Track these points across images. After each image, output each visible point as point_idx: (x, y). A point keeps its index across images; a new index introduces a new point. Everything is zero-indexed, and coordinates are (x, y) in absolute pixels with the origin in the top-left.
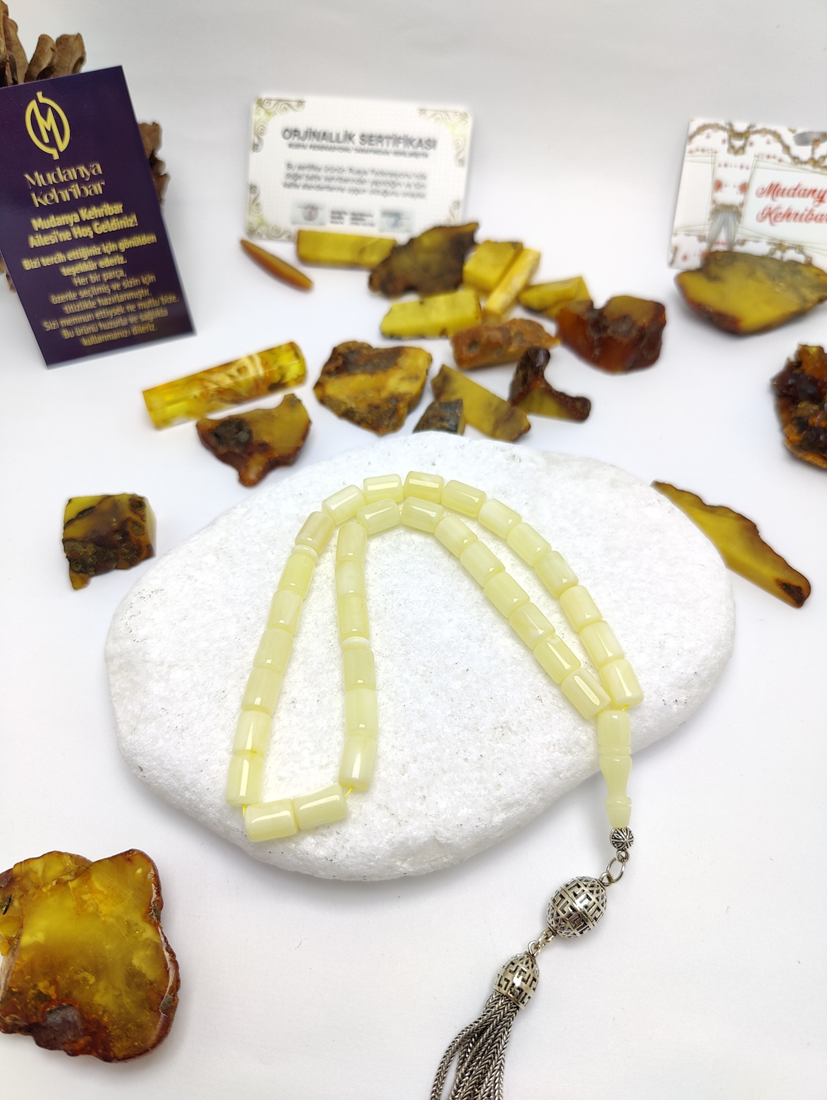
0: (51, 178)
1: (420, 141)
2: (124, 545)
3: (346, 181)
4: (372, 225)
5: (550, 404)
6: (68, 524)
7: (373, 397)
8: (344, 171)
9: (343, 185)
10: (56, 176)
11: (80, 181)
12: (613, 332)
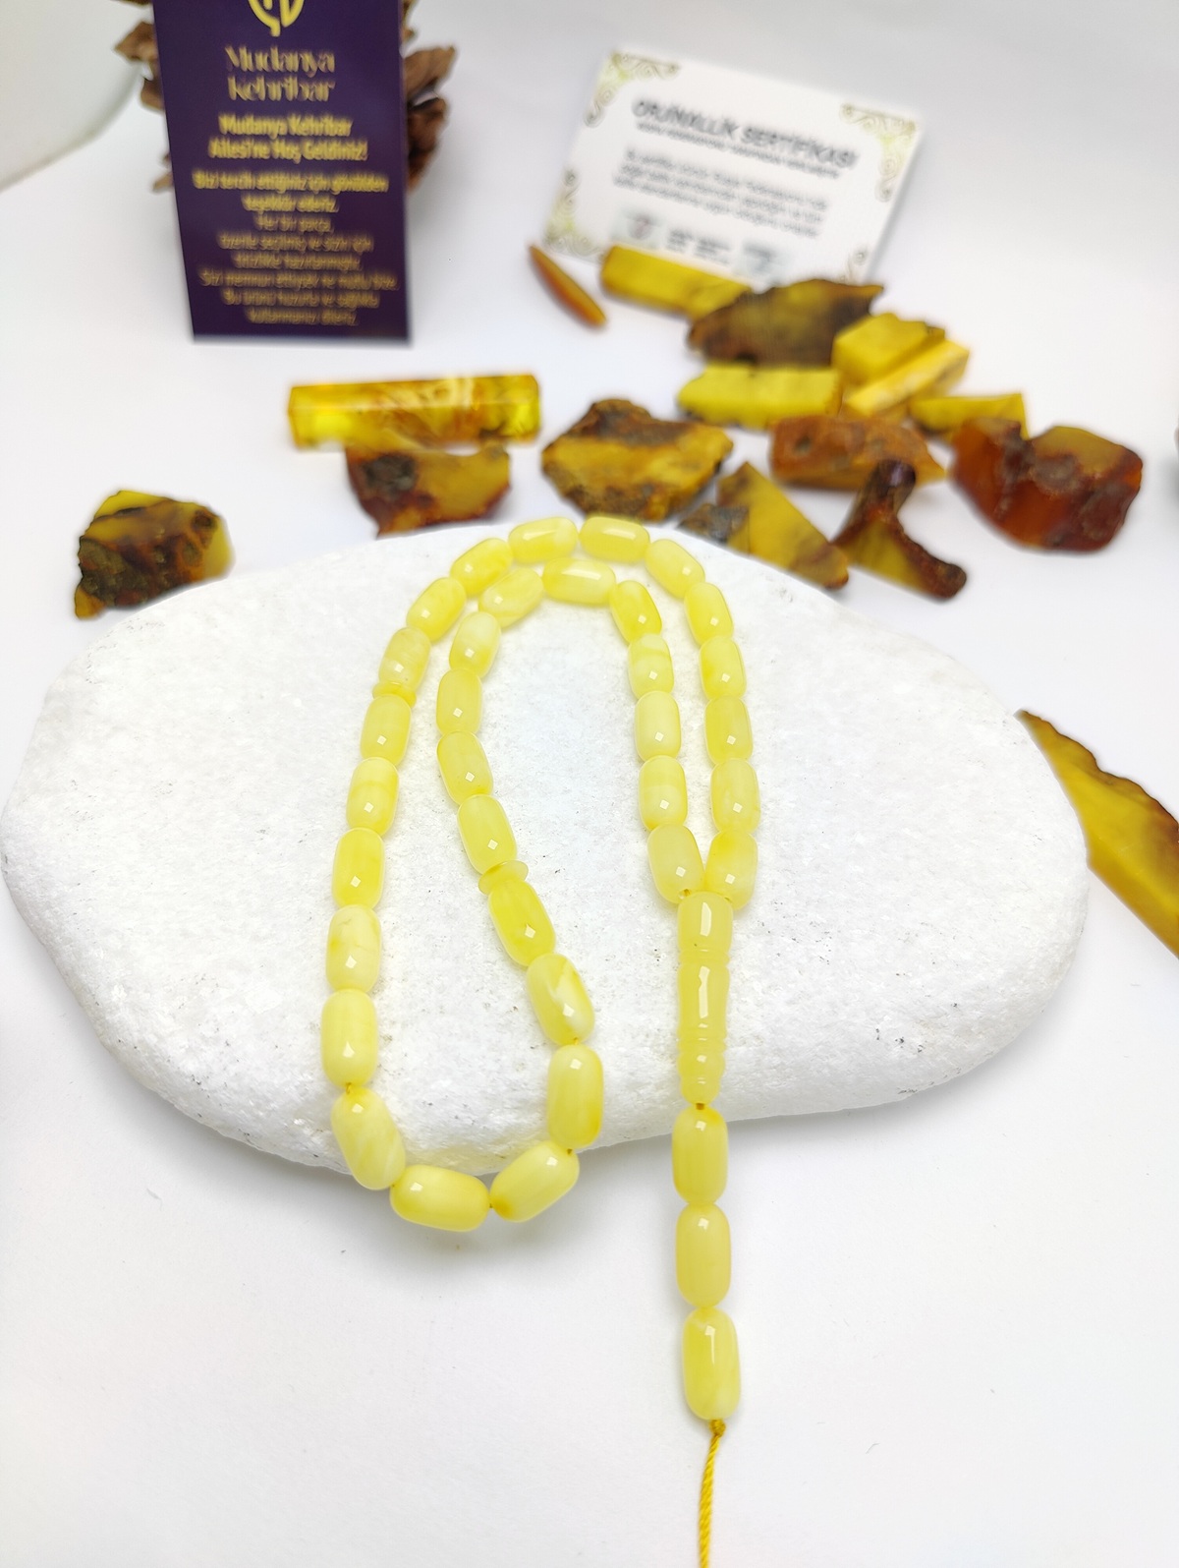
0: (262, 61)
1: (832, 153)
2: (165, 573)
3: (705, 190)
4: (725, 262)
5: (894, 557)
6: (99, 519)
7: (619, 477)
8: (706, 175)
9: (700, 196)
10: (269, 60)
11: (301, 75)
12: (1039, 475)
